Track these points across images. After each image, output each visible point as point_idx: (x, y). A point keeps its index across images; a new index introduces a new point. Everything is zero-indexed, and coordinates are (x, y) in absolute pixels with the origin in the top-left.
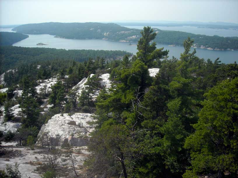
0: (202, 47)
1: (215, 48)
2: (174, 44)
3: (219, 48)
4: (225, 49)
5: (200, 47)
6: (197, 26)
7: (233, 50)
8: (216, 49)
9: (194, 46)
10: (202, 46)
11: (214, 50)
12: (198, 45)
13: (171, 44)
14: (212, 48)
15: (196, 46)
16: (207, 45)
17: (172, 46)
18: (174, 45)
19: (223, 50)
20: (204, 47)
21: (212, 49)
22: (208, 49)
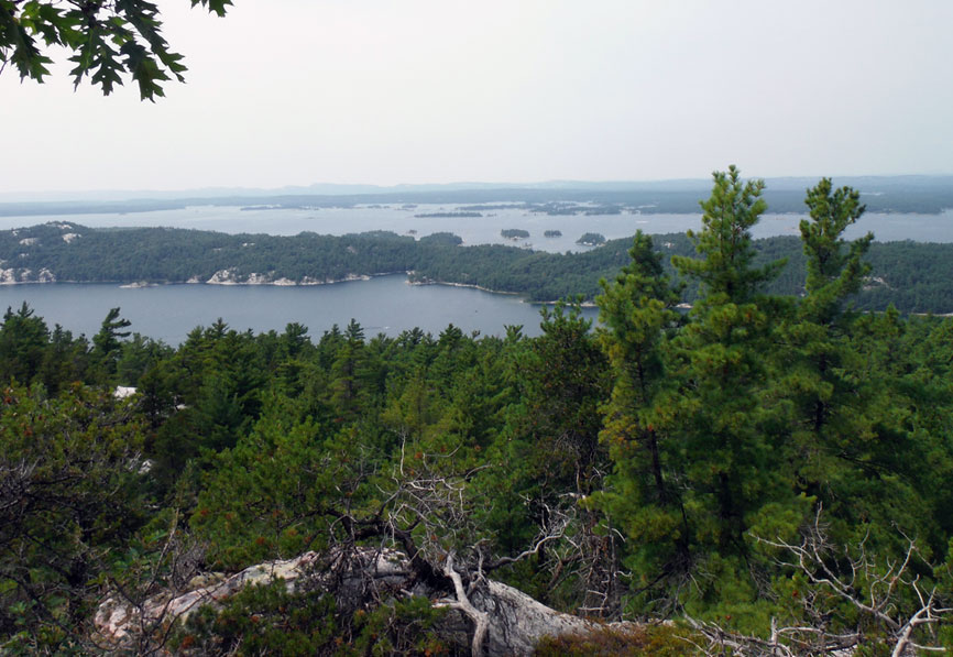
0: (254, 280)
1: (301, 279)
2: (144, 278)
3: (319, 278)
4: (340, 279)
5: (245, 279)
6: (237, 205)
7: (366, 278)
8: (308, 281)
9: (223, 280)
10: (254, 275)
11: (298, 286)
12: (237, 275)
13: (131, 278)
14: (292, 279)
15: (230, 277)
16: (271, 269)
17: (134, 285)
18: (144, 284)
19: (332, 282)
20: (261, 278)
21: (294, 283)
22: (276, 283)
